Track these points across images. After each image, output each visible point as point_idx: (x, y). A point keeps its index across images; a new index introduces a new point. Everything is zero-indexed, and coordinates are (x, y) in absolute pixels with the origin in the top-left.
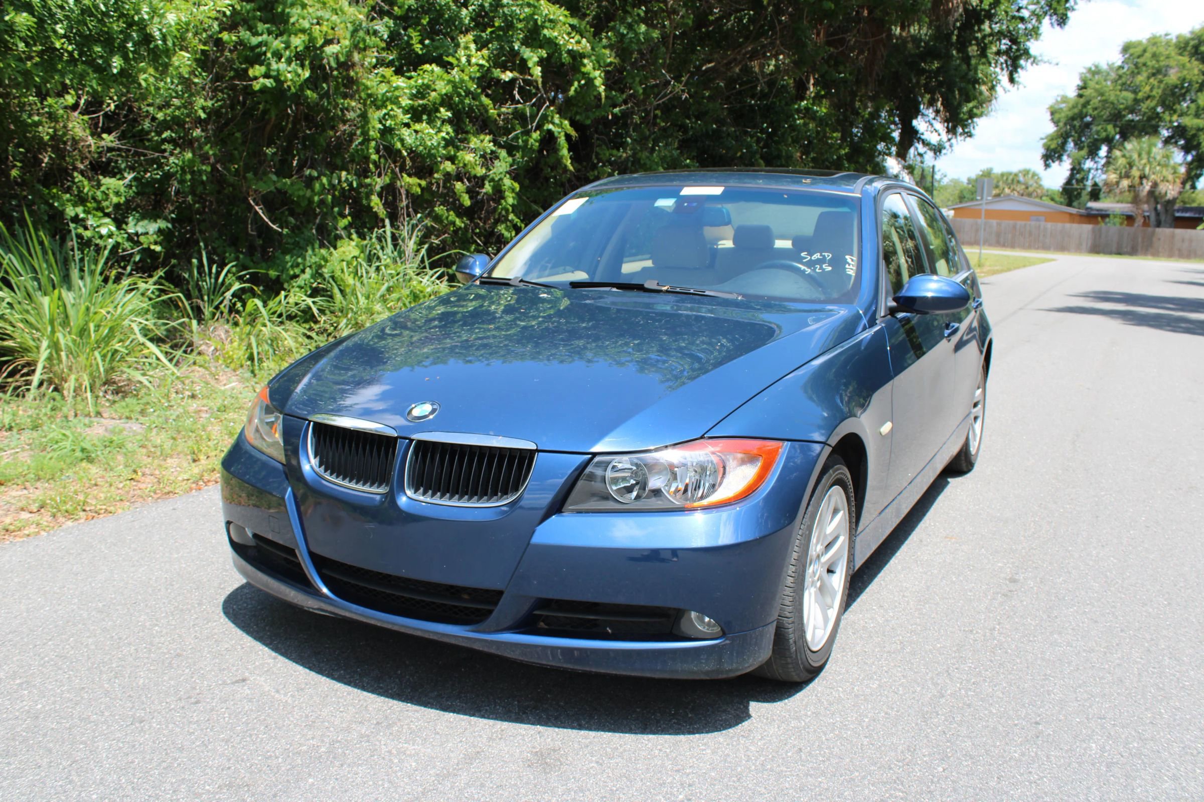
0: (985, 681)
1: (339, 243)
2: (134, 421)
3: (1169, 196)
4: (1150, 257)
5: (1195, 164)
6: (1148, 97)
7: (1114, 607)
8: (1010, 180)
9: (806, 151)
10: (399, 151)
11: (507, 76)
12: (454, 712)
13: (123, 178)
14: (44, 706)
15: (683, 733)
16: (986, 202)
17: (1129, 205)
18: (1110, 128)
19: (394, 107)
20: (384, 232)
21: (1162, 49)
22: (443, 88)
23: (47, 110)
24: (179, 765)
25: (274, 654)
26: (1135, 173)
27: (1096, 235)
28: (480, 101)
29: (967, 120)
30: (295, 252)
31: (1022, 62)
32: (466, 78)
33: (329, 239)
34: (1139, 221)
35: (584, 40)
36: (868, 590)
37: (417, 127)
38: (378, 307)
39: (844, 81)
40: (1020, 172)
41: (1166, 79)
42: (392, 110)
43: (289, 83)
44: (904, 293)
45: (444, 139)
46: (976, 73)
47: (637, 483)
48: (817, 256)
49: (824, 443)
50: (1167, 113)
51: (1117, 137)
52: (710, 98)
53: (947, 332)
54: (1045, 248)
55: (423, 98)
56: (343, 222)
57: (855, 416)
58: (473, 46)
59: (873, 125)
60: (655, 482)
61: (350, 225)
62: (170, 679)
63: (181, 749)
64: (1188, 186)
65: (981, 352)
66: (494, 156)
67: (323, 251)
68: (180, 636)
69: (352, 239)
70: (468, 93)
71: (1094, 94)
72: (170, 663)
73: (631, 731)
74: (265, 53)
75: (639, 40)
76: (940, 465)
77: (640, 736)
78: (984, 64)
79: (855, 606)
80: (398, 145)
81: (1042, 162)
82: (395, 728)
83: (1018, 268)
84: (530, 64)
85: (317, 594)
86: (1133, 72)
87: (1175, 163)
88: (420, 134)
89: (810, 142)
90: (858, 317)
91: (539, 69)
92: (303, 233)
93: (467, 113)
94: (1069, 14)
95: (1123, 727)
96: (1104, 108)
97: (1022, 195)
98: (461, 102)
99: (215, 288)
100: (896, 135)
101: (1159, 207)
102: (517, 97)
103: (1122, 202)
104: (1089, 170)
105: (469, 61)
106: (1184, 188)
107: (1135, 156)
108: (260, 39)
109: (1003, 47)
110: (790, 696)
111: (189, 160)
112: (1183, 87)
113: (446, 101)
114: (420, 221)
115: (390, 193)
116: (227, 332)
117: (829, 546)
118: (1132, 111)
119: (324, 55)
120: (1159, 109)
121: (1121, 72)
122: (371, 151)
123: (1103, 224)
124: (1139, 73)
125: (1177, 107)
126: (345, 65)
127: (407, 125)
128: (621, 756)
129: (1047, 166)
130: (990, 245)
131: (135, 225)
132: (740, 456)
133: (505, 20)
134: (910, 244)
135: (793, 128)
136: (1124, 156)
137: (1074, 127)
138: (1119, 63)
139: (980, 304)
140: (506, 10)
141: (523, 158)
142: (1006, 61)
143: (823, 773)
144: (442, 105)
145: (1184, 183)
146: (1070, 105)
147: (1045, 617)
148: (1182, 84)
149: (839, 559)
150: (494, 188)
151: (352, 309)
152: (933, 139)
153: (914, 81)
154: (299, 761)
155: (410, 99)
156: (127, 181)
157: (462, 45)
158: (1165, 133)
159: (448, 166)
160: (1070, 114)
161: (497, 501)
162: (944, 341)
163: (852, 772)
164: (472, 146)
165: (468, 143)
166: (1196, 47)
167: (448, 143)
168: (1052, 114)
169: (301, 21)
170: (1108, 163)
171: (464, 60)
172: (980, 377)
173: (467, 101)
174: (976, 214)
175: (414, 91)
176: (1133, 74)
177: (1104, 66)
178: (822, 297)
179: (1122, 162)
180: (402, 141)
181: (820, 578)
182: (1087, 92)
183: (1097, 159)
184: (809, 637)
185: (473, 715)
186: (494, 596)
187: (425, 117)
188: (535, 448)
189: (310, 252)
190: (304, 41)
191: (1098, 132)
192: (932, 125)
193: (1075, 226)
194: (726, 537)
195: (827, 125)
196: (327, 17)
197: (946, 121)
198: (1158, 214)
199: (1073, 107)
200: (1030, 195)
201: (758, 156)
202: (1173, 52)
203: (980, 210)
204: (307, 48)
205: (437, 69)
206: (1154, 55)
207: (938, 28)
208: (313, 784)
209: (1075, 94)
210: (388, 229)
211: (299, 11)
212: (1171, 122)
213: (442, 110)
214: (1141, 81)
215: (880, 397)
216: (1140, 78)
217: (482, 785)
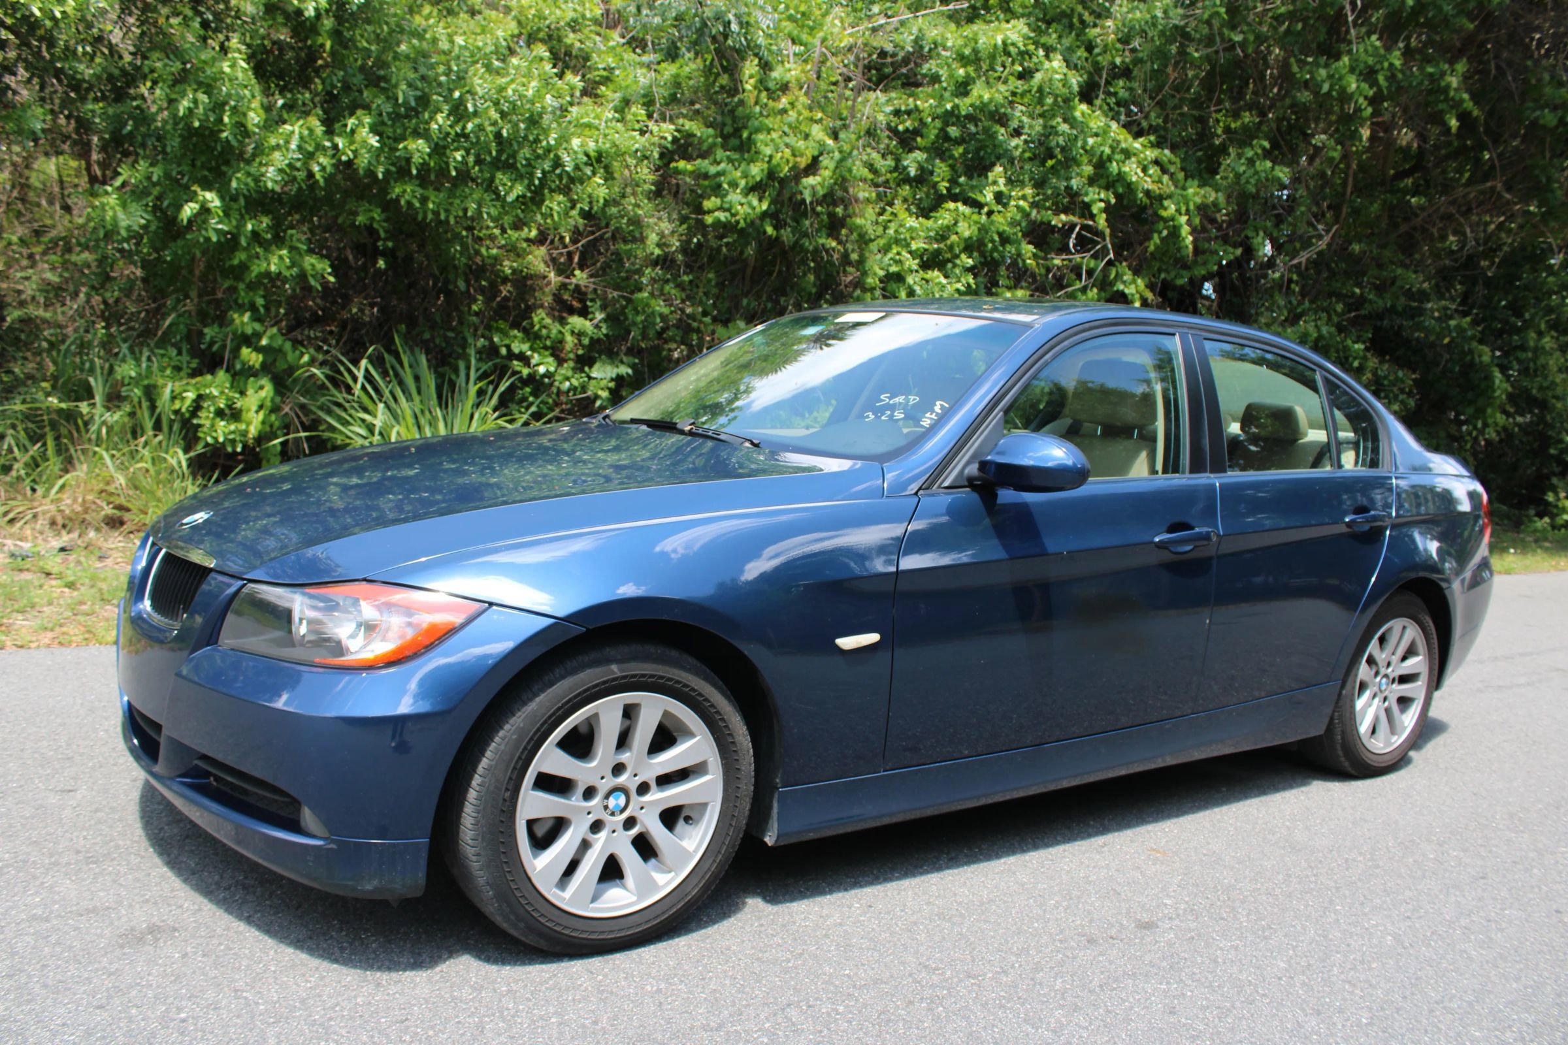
11: (1059, 220)
13: (592, 318)
19: (902, 250)
22: (966, 230)
23: (504, 242)
28: (1018, 248)
32: (1002, 221)
35: (1166, 177)
37: (927, 274)
42: (899, 254)
43: (743, 216)
45: (959, 291)
48: (899, 400)
49: (560, 619)
53: (1163, 536)
55: (941, 241)
58: (1002, 181)
70: (1004, 238)
74: (722, 184)
84: (1094, 210)
88: (929, 285)
91: (1106, 216)
98: (996, 249)
102: (1069, 246)
105: (998, 199)
108: (718, 168)
119: (800, 187)
126: (829, 200)
127: (916, 272)
133: (1062, 152)
140: (1060, 139)
144: (962, 251)
155: (925, 243)
156: (596, 322)
157: (990, 180)
162: (1148, 547)
169: (763, 147)
171: (989, 197)
173: (1000, 248)
175: (931, 234)
180: (906, 291)
187: (938, 264)
188: (213, 566)
190: (763, 170)
196: (793, 143)
204: (766, 178)
205: (961, 208)
211: (764, 137)
213: (963, 256)
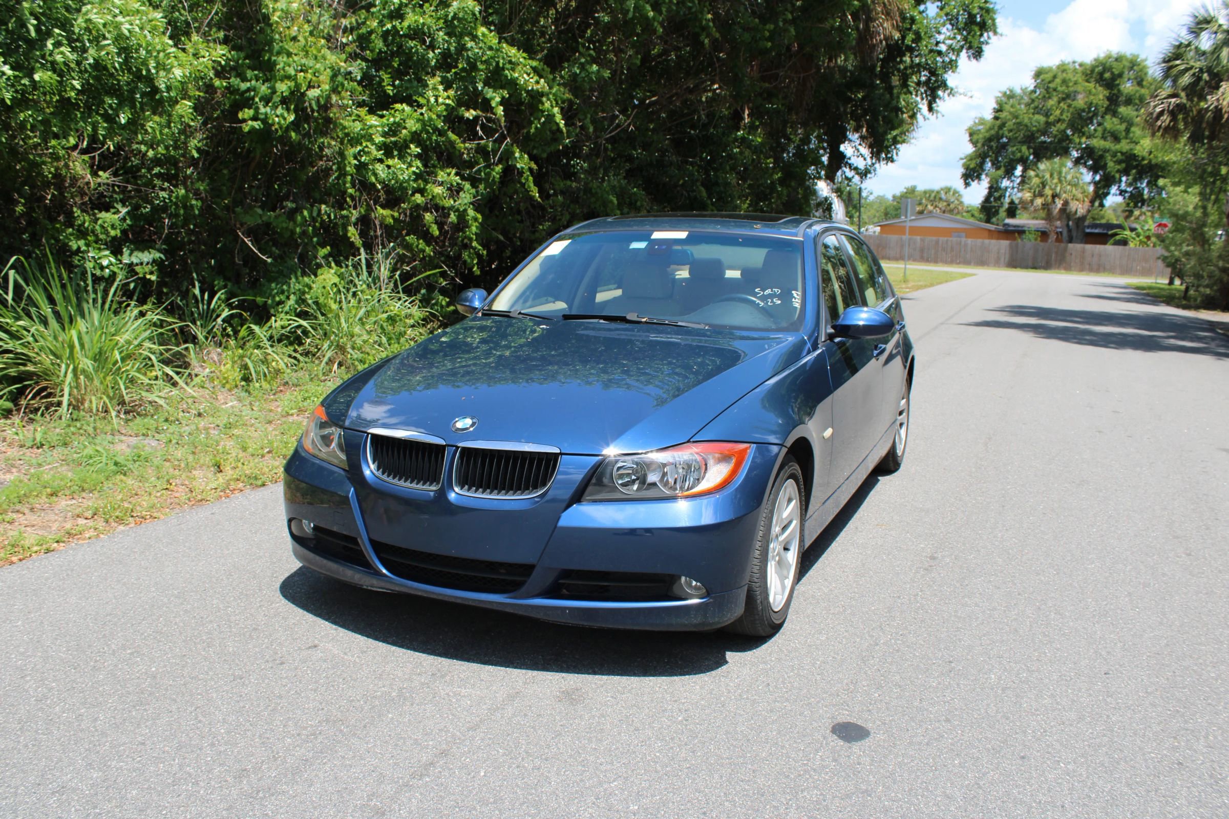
0: (910, 633)
1: (319, 272)
2: (150, 437)
3: (1079, 214)
4: (1063, 271)
5: (1102, 183)
6: (1059, 121)
7: (1014, 577)
8: (933, 197)
9: (743, 177)
10: (374, 185)
11: (470, 114)
12: (492, 665)
13: (118, 212)
14: (157, 669)
15: (676, 675)
16: (909, 220)
17: (1043, 222)
18: (1024, 148)
19: (369, 144)
20: (360, 260)
21: (1070, 76)
22: (412, 125)
23: (51, 151)
24: (282, 708)
25: (334, 626)
26: (1048, 192)
27: (1014, 251)
28: (448, 137)
29: (890, 146)
30: (280, 280)
31: (940, 93)
32: (434, 117)
33: (310, 267)
34: (1053, 237)
35: (542, 80)
36: (814, 567)
37: (390, 162)
38: (357, 330)
39: (777, 111)
40: (942, 189)
41: (1074, 104)
42: (367, 146)
43: (277, 126)
44: (840, 322)
45: (414, 173)
46: (898, 102)
47: (637, 479)
48: (768, 292)
49: (782, 445)
50: (1076, 135)
51: (1031, 157)
52: (653, 130)
53: (875, 352)
54: (967, 262)
55: (395, 135)
56: (323, 252)
57: (804, 423)
58: (441, 88)
59: (804, 150)
60: (652, 478)
61: (330, 255)
62: (254, 647)
63: (280, 697)
64: (1097, 204)
65: (905, 367)
66: (460, 189)
67: (306, 279)
68: (251, 615)
69: (330, 267)
70: (436, 129)
71: (1009, 117)
72: (250, 635)
73: (635, 675)
74: (253, 98)
75: (591, 79)
76: (871, 464)
77: (642, 678)
78: (906, 94)
79: (804, 580)
80: (373, 179)
81: (962, 181)
82: (448, 678)
83: (941, 283)
84: (493, 104)
85: (378, 574)
86: (1044, 97)
87: (1084, 183)
88: (393, 169)
89: (746, 169)
90: (803, 343)
91: (502, 108)
92: (286, 262)
93: (434, 148)
94: (985, 47)
95: (1016, 663)
96: (1019, 131)
97: (944, 212)
98: (430, 139)
99: (207, 313)
100: (825, 159)
101: (1071, 223)
102: (480, 133)
103: (1037, 219)
104: (1006, 188)
105: (437, 101)
106: (1092, 206)
107: (1047, 176)
108: (248, 84)
109: (923, 79)
110: (757, 647)
111: (183, 196)
112: (1089, 111)
113: (416, 137)
114: (394, 249)
115: (365, 223)
116: (220, 354)
117: (784, 528)
118: (1044, 133)
119: (306, 98)
120: (1069, 132)
121: (1034, 96)
122: (348, 185)
123: (1019, 241)
124: (1049, 98)
125: (1086, 129)
126: (325, 107)
127: (381, 161)
128: (630, 691)
129: (967, 185)
130: (915, 260)
131: (130, 255)
132: (717, 455)
133: (469, 63)
134: (842, 272)
135: (731, 156)
136: (1037, 176)
137: (990, 147)
138: (1032, 88)
139: (904, 327)
140: (470, 53)
141: (485, 189)
142: (926, 92)
143: (787, 700)
144: (411, 142)
145: (1092, 202)
146: (987, 127)
147: (958, 585)
148: (1089, 108)
149: (792, 539)
150: (458, 217)
151: (334, 332)
152: (860, 164)
153: (842, 109)
154: (377, 703)
155: (382, 136)
156: (121, 215)
157: (431, 86)
158: (1075, 154)
159: (418, 199)
160: (987, 135)
161: (529, 494)
162: (874, 360)
163: (809, 699)
164: (440, 179)
165: (436, 176)
166: (1101, 74)
167: (418, 176)
168: (971, 135)
169: (287, 68)
170: (1023, 182)
171: (432, 100)
172: (904, 388)
173: (434, 138)
174: (901, 230)
175: (386, 129)
176: (1045, 98)
177: (1018, 91)
178: (774, 327)
179: (1036, 181)
180: (375, 175)
181: (778, 554)
182: (1003, 115)
183: (1013, 178)
184: (771, 599)
185: (508, 667)
186: (527, 569)
187: (396, 153)
188: (558, 451)
189: (293, 280)
190: (289, 87)
191: (1013, 153)
192: (858, 150)
193: (994, 242)
194: (707, 518)
195: (761, 152)
196: (311, 65)
197: (871, 146)
198: (1069, 231)
199: (991, 129)
200: (951, 211)
201: (699, 184)
202: (1079, 78)
203: (905, 227)
204: (292, 93)
205: (407, 109)
206: (1064, 82)
207: (863, 60)
208: (392, 718)
209: (992, 116)
210: (363, 256)
211: (285, 59)
212: (1080, 143)
213: (412, 146)
214: (1052, 106)
215: (822, 408)
216: (1051, 103)
217: (525, 715)
